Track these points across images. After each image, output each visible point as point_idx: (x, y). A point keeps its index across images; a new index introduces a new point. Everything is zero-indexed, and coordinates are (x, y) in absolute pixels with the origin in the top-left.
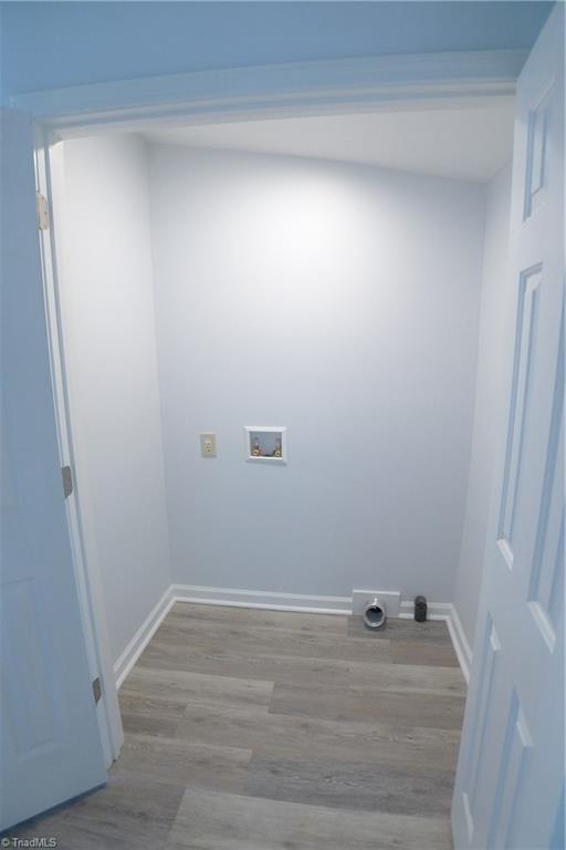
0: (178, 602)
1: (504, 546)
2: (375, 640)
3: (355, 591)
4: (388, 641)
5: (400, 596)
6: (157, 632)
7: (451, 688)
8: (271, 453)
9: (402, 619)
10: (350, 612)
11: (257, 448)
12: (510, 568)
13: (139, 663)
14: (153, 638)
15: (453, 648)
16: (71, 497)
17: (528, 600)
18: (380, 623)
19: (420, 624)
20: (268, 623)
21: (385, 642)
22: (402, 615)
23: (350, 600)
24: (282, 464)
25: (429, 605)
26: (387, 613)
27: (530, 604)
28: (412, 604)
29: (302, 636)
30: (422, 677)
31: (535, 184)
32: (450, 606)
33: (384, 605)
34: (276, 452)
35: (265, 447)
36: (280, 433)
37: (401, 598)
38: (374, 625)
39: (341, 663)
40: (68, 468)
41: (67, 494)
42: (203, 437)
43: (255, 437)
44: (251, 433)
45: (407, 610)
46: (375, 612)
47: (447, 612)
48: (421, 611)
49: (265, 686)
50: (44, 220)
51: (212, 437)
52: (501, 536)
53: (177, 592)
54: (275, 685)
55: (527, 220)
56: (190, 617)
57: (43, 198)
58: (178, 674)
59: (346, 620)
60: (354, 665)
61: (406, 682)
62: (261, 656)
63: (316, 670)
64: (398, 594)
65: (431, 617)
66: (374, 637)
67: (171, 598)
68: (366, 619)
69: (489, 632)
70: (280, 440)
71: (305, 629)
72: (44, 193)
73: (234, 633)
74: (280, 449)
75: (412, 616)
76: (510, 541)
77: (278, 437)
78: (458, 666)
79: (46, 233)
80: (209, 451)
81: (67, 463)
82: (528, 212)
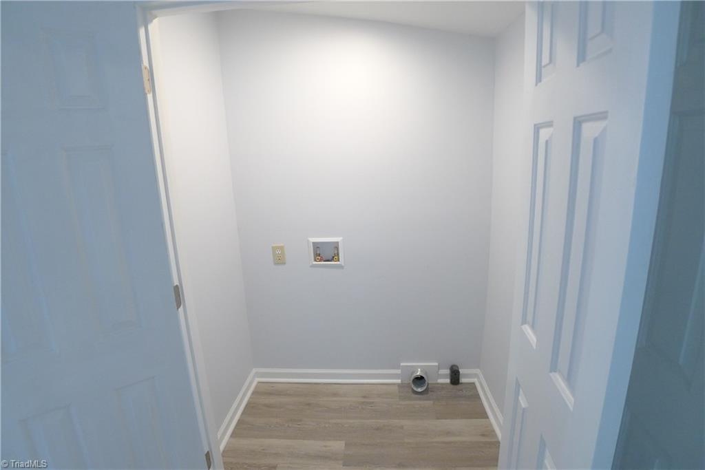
0: (259, 382)
1: (527, 329)
2: (421, 402)
3: (402, 364)
4: (432, 402)
5: (439, 365)
6: (245, 408)
7: (483, 435)
8: (330, 258)
9: (442, 384)
10: (399, 381)
11: (319, 255)
12: (535, 347)
13: (234, 435)
14: (242, 414)
15: (482, 405)
16: (181, 309)
17: (551, 372)
18: (425, 388)
19: (455, 386)
20: (335, 395)
21: (428, 403)
22: (440, 381)
23: (399, 372)
24: (341, 267)
25: (461, 371)
26: (429, 380)
27: (551, 374)
28: (448, 372)
29: (363, 403)
30: (461, 428)
31: (545, 60)
32: (478, 371)
33: (426, 373)
34: (335, 257)
35: (326, 254)
36: (338, 243)
37: (439, 368)
38: (419, 390)
39: (396, 422)
40: (177, 286)
41: (178, 306)
42: (274, 249)
43: (317, 247)
44: (313, 243)
45: (444, 376)
46: (419, 380)
47: (476, 376)
48: (455, 376)
49: (338, 446)
50: (147, 85)
51: (281, 248)
52: (524, 322)
53: (257, 375)
54: (346, 445)
55: (539, 84)
56: (269, 394)
57: (146, 68)
58: (268, 441)
59: (396, 387)
60: (407, 423)
61: (448, 433)
62: (334, 421)
63: (377, 429)
64: (437, 364)
65: (463, 380)
66: (420, 399)
67: (254, 380)
68: (413, 386)
69: (517, 394)
70: (337, 248)
71: (364, 397)
72: (145, 63)
73: (309, 404)
74: (338, 254)
75: (448, 381)
76: (533, 327)
77: (336, 246)
78: (487, 417)
79: (150, 97)
80: (279, 259)
81: (176, 283)
82: (539, 79)
